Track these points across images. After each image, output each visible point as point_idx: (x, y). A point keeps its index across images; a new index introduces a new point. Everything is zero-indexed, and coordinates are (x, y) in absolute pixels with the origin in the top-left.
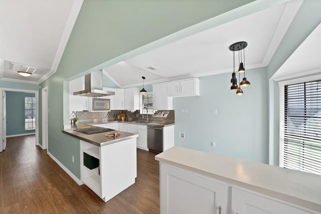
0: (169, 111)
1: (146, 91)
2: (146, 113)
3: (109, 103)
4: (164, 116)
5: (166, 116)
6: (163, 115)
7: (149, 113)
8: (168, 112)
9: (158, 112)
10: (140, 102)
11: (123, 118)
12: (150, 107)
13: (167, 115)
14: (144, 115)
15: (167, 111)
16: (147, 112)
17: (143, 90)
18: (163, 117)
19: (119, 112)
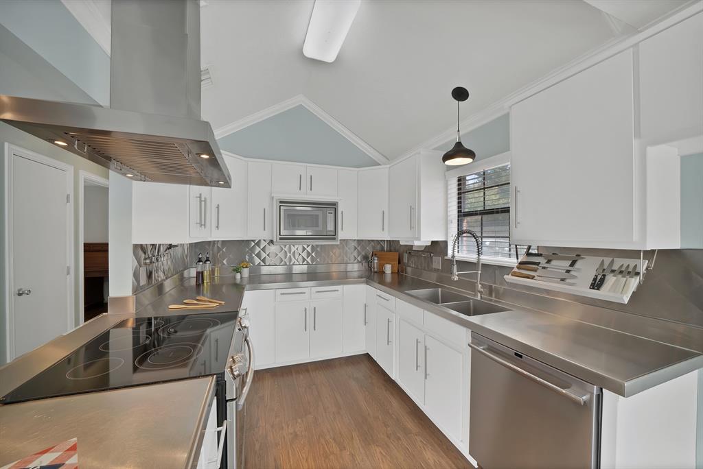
0: (649, 254)
1: (469, 154)
2: (472, 257)
3: (333, 215)
4: (604, 294)
5: (621, 290)
6: (597, 284)
7: (486, 258)
8: (643, 266)
9: (542, 261)
10: (447, 207)
11: (388, 269)
12: (493, 228)
13: (634, 283)
14: (463, 264)
15: (634, 254)
16: (479, 253)
17: (459, 150)
18: (595, 294)
19: (378, 247)
